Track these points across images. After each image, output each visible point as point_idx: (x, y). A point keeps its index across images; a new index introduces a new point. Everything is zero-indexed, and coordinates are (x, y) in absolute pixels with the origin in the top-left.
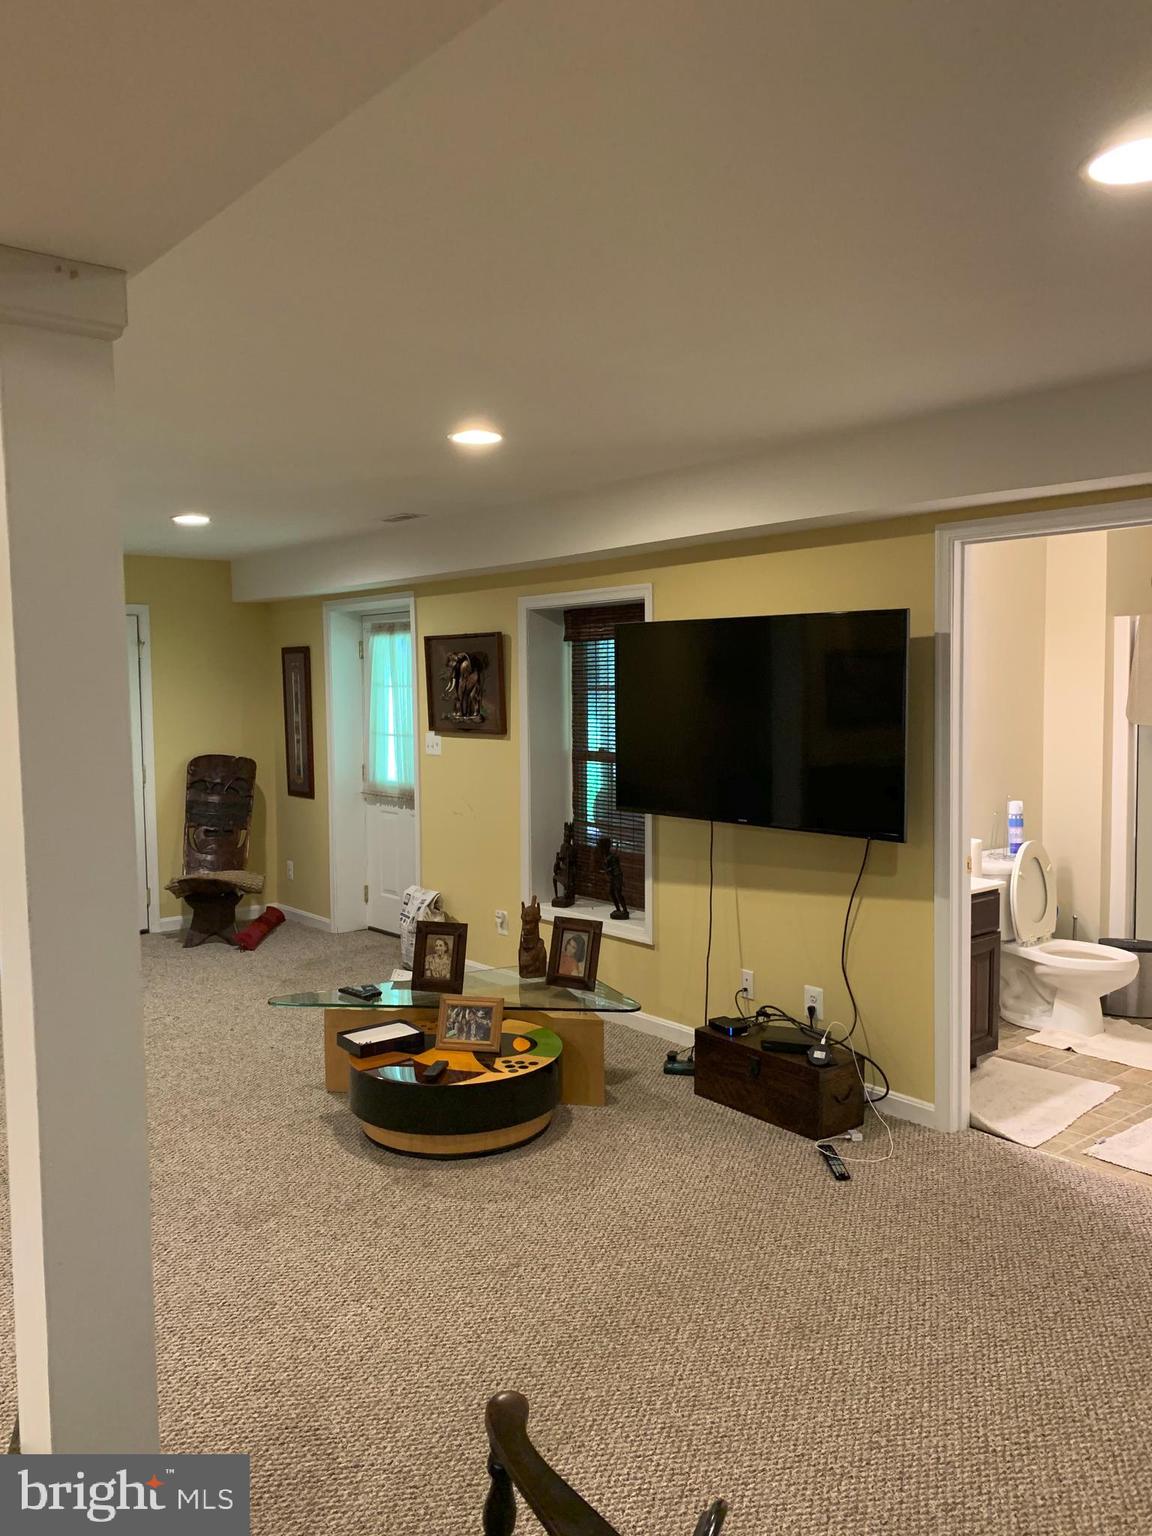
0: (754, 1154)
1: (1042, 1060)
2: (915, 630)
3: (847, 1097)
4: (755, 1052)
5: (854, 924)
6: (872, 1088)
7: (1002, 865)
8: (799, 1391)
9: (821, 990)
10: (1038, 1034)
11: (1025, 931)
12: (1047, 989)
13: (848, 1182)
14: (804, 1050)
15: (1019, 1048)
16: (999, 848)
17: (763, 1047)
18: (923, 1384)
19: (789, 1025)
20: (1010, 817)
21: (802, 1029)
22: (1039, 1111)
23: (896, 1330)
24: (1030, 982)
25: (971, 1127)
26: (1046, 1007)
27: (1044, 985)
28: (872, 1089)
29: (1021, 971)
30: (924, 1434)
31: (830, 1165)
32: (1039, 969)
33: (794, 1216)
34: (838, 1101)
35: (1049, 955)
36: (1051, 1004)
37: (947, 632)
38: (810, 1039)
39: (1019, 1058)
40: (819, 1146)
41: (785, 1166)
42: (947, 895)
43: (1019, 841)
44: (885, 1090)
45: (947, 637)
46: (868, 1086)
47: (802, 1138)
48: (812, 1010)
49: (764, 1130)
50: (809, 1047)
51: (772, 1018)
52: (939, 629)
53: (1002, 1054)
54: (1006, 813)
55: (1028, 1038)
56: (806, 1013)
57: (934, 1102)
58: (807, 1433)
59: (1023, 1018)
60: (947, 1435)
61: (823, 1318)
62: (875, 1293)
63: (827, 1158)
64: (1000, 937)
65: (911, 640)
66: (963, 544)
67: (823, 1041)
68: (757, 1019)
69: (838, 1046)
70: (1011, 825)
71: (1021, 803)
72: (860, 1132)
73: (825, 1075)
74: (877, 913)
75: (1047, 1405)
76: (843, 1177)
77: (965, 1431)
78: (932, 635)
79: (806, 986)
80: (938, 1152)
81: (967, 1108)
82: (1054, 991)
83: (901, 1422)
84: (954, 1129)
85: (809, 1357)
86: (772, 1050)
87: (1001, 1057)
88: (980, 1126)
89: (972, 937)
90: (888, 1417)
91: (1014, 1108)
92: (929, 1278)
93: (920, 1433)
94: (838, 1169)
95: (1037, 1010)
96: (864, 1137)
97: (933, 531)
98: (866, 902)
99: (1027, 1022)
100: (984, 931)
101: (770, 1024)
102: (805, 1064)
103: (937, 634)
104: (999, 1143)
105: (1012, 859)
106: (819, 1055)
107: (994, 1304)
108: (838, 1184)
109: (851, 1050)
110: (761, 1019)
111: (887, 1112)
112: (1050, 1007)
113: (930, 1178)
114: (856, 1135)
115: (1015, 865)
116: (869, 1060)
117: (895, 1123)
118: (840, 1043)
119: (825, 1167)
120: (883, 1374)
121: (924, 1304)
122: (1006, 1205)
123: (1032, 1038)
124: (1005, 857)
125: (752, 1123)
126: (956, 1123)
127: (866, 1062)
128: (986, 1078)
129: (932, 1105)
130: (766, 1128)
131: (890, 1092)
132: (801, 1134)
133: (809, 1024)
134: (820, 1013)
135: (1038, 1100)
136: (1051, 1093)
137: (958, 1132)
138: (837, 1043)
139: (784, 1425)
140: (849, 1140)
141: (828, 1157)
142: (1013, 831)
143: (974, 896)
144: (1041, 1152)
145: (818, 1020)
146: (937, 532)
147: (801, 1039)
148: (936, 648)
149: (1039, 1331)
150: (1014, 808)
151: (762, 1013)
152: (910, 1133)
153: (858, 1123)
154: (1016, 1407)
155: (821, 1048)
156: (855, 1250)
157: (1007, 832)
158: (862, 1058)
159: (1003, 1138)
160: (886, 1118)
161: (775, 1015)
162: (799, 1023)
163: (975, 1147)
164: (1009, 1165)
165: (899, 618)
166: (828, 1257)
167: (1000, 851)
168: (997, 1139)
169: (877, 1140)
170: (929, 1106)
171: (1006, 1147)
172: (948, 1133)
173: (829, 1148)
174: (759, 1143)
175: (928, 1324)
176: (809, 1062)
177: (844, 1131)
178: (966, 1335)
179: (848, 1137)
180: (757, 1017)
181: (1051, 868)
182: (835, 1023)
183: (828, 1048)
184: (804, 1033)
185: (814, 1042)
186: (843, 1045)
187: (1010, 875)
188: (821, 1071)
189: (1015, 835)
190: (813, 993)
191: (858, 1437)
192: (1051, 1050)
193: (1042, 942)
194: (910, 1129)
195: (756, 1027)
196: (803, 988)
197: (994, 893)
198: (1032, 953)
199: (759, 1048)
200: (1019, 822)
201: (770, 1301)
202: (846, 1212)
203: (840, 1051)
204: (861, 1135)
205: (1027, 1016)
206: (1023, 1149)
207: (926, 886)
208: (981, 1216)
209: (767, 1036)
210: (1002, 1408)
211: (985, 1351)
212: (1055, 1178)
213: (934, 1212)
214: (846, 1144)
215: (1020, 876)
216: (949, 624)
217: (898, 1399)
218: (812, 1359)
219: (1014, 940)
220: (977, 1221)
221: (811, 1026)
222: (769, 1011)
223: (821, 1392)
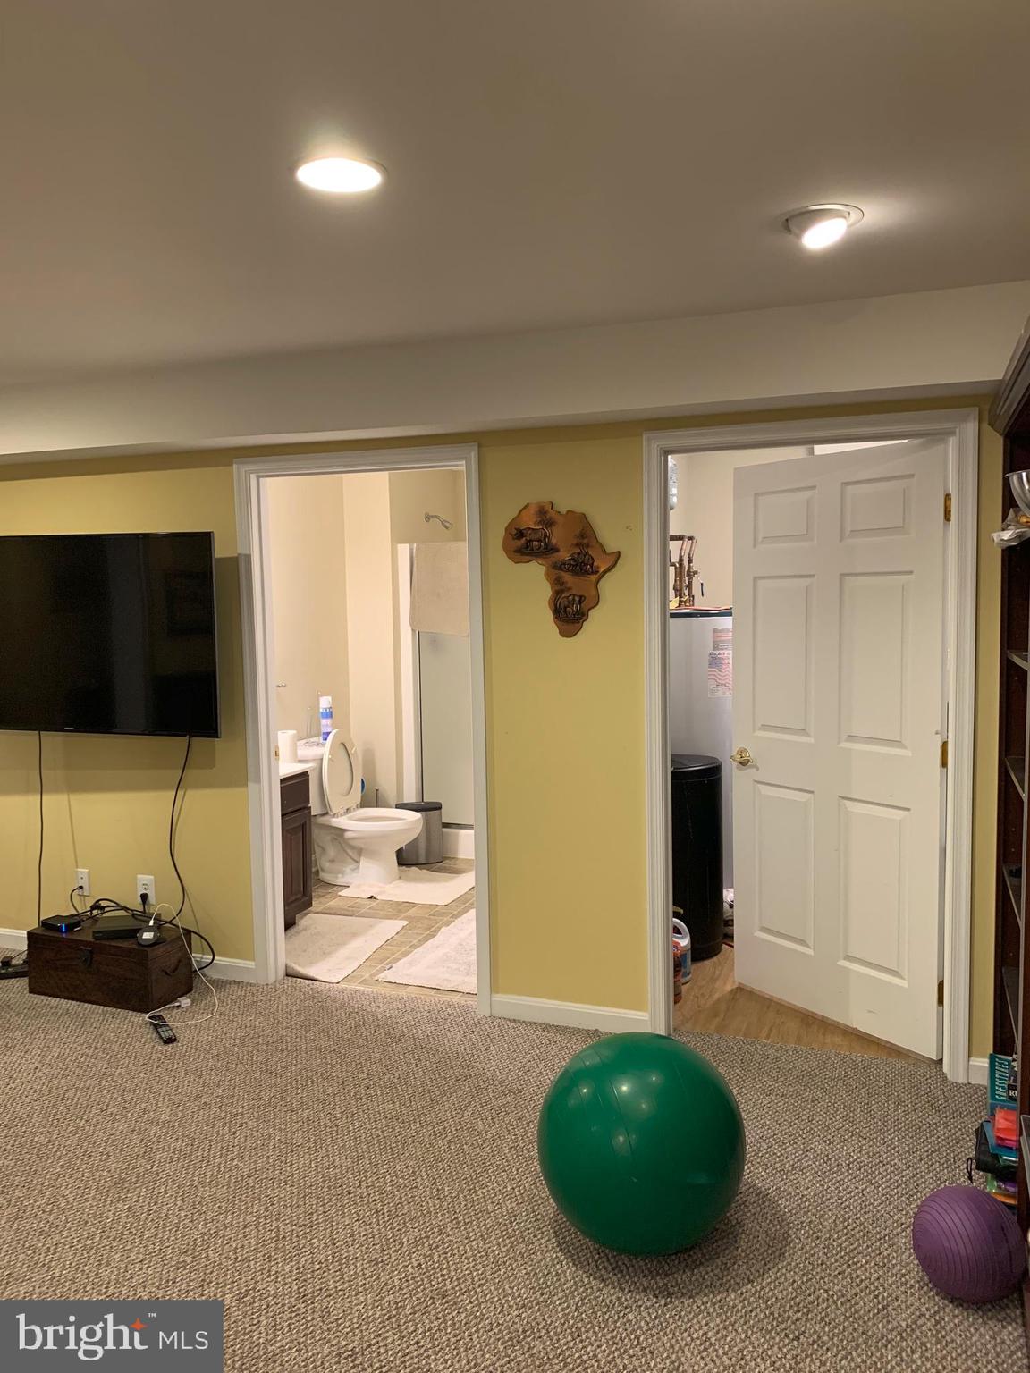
0: (86, 1037)
1: (351, 910)
2: (219, 551)
3: (176, 969)
4: (87, 943)
5: (179, 813)
6: (199, 957)
7: (313, 752)
8: (114, 1239)
9: (152, 877)
10: (348, 889)
11: (336, 804)
12: (353, 850)
13: (175, 1044)
14: (133, 933)
15: (332, 903)
16: (312, 737)
17: (96, 939)
18: (228, 1200)
19: (123, 913)
20: (321, 710)
21: (133, 915)
22: (343, 952)
23: (208, 1162)
24: (342, 847)
25: (287, 975)
26: (354, 866)
27: (353, 848)
28: (202, 958)
29: (336, 839)
30: (226, 1242)
31: (159, 1033)
32: (348, 835)
33: (121, 1085)
34: (166, 973)
35: (355, 822)
36: (358, 862)
37: (248, 553)
38: (140, 923)
39: (332, 912)
40: (150, 1018)
41: (116, 1042)
42: (258, 780)
43: (329, 730)
44: (211, 957)
45: (248, 558)
46: (196, 956)
47: (135, 1013)
48: (144, 897)
49: (98, 1013)
50: (138, 930)
51: (106, 909)
52: (241, 550)
53: (317, 910)
54: (318, 708)
55: (340, 893)
56: (139, 900)
57: (254, 960)
58: (119, 1274)
59: (337, 878)
60: (245, 1237)
61: (142, 1170)
62: (192, 1134)
63: (156, 1026)
64: (310, 812)
65: (216, 559)
66: (258, 477)
67: (151, 923)
68: (92, 913)
69: (168, 925)
70: (323, 717)
71: (330, 698)
72: (190, 998)
73: (152, 953)
74: (200, 802)
75: (329, 1187)
76: (170, 1041)
77: (261, 1228)
78: (236, 555)
79: (139, 876)
80: (257, 1002)
81: (282, 961)
82: (360, 852)
83: (206, 1238)
84: (271, 980)
85: (126, 1207)
86: (105, 939)
87: (317, 913)
88: (295, 974)
89: (282, 815)
90: (195, 1237)
91: (324, 953)
92: (240, 1110)
93: (222, 1242)
94: (165, 1034)
95: (348, 869)
96: (193, 1002)
97: (231, 464)
98: (190, 793)
99: (340, 881)
100: (297, 807)
101: (105, 915)
102: (135, 946)
103: (239, 554)
104: (308, 985)
105: (323, 745)
106: (147, 935)
107: (294, 1117)
108: (166, 1047)
109: (178, 927)
110: (95, 912)
111: (215, 976)
112: (357, 864)
113: (248, 1025)
114: (185, 1002)
115: (325, 751)
116: (196, 933)
117: (220, 985)
118: (169, 922)
119: (155, 1035)
120: (194, 1202)
121: (235, 1133)
122: (310, 1035)
123: (344, 893)
124: (318, 744)
125: (86, 1009)
126: (274, 973)
127: (192, 934)
128: (304, 933)
129: (253, 963)
130: (100, 1011)
131: (216, 958)
132: (134, 1010)
133: (141, 909)
134: (152, 899)
135: (343, 944)
136: (354, 935)
137: (275, 982)
138: (166, 922)
139: (97, 1274)
140: (179, 1006)
141: (158, 1025)
142: (324, 721)
143: (282, 781)
144: (343, 985)
145: (150, 905)
146: (235, 466)
147: (132, 924)
148: (239, 567)
149: (328, 1130)
150: (325, 702)
151: (96, 906)
152: (233, 991)
153: (187, 990)
154: (304, 1197)
155: (149, 929)
156: (177, 1102)
157: (319, 724)
158: (188, 932)
159: (312, 980)
160: (212, 982)
161: (109, 906)
162: (132, 910)
163: (289, 992)
164: (315, 1001)
165: (203, 541)
166: (152, 1115)
167: (314, 739)
168: (307, 982)
169: (203, 1002)
170: (251, 964)
171: (314, 986)
172: (267, 985)
173: (159, 1017)
174: (92, 1026)
175: (236, 1149)
176: (139, 944)
177: (175, 1000)
178: (268, 1150)
179: (177, 1004)
180: (91, 911)
181: (355, 751)
182: (165, 905)
183: (159, 926)
184: (136, 919)
185: (144, 925)
186: (172, 924)
187: (322, 759)
188: (149, 950)
189: (326, 724)
190: (145, 881)
191: (166, 1262)
192: (359, 900)
193: (350, 812)
194: (233, 987)
195: (90, 921)
196: (136, 879)
197: (305, 775)
198: (341, 822)
199: (90, 939)
200: (329, 714)
201: (92, 1167)
202: (171, 1071)
203: (168, 929)
204: (189, 1000)
205: (340, 876)
206: (328, 985)
207: (241, 775)
208: (289, 1048)
209: (100, 926)
210: (293, 1201)
211: (283, 1159)
212: (351, 1004)
213: (250, 1054)
214: (175, 1011)
215: (330, 759)
216: (250, 547)
217: (205, 1219)
218: (130, 1208)
219: (327, 813)
220: (285, 1053)
221: (144, 912)
222: (103, 903)
223: (135, 1234)
